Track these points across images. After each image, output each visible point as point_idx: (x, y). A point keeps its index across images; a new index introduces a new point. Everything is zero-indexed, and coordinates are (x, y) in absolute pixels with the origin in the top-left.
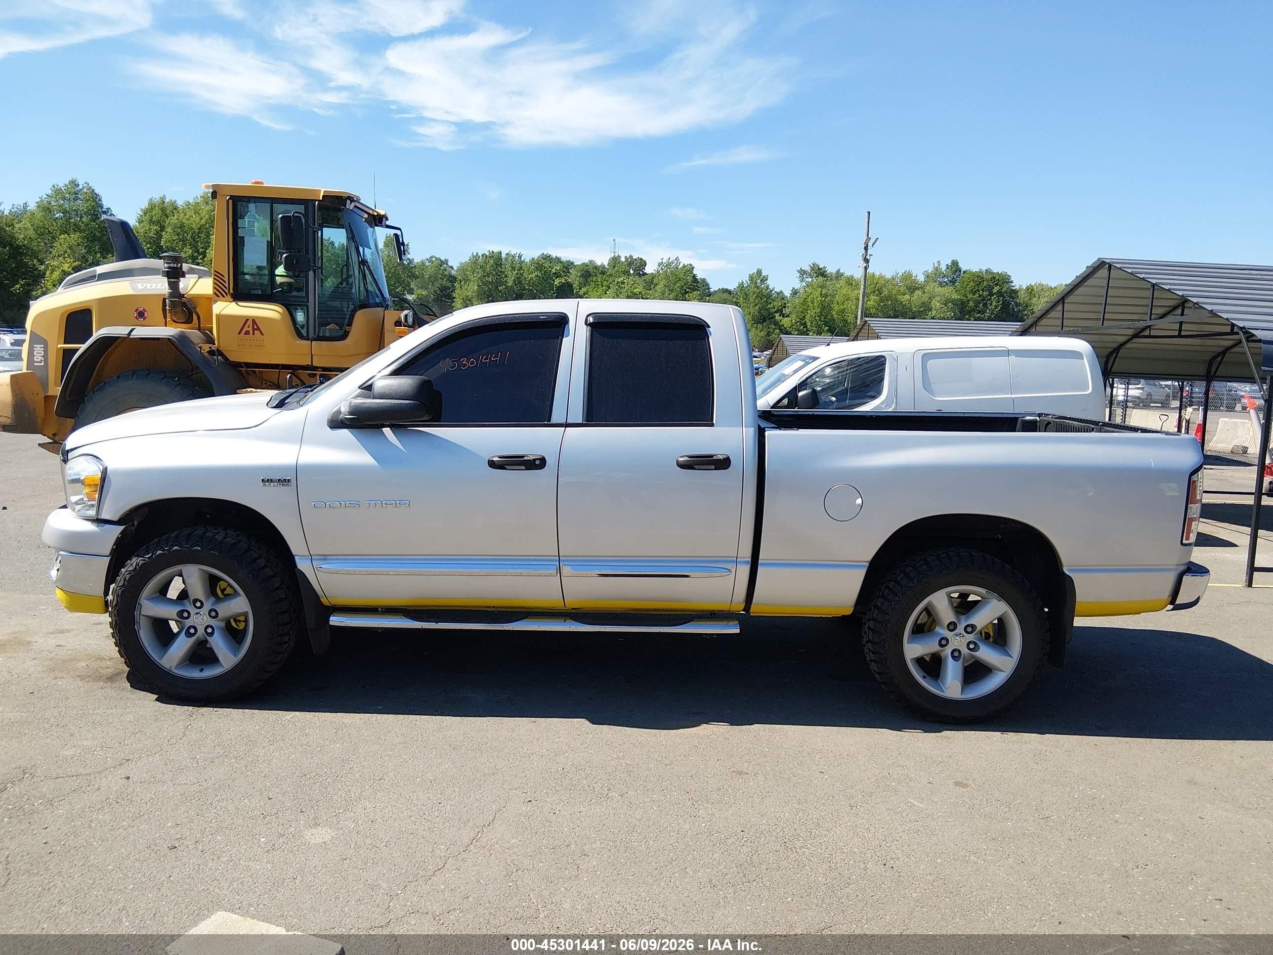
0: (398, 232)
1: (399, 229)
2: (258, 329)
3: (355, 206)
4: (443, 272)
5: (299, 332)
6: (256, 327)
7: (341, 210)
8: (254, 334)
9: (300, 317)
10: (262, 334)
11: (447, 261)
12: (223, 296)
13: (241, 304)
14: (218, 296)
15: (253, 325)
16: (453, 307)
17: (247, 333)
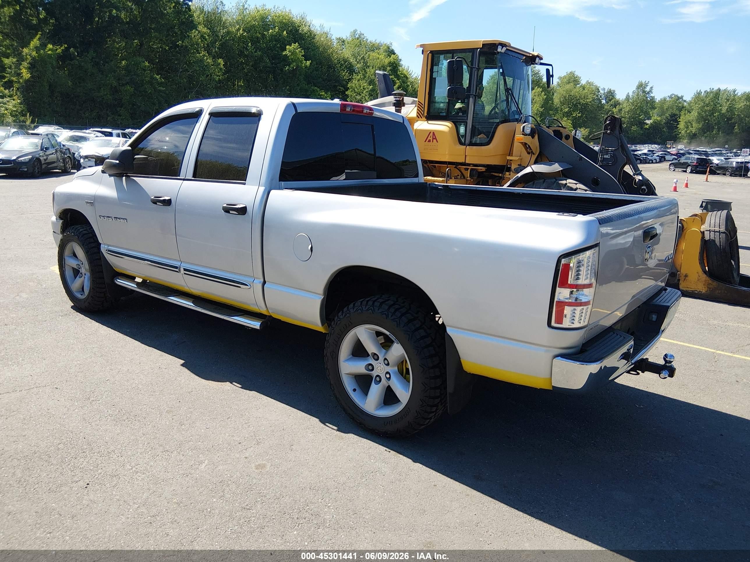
0: (550, 68)
1: (551, 65)
2: (436, 138)
3: (507, 49)
4: (678, 105)
5: (461, 140)
6: (434, 137)
7: (495, 54)
8: (433, 142)
9: (462, 130)
10: (437, 142)
11: (682, 97)
12: (421, 118)
13: (430, 122)
14: (419, 118)
15: (432, 136)
16: (678, 128)
17: (429, 141)
